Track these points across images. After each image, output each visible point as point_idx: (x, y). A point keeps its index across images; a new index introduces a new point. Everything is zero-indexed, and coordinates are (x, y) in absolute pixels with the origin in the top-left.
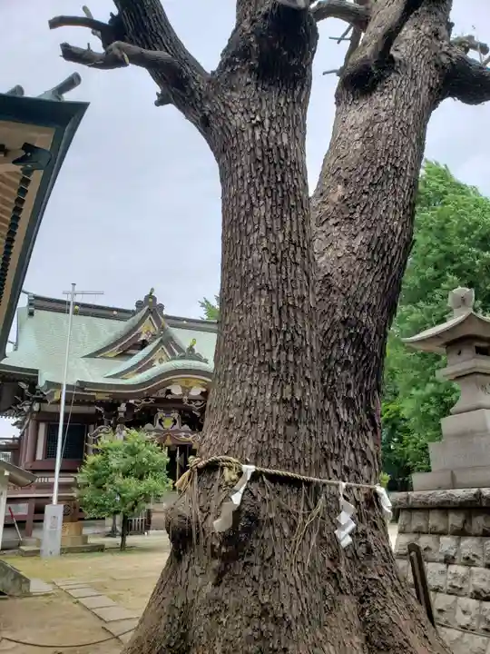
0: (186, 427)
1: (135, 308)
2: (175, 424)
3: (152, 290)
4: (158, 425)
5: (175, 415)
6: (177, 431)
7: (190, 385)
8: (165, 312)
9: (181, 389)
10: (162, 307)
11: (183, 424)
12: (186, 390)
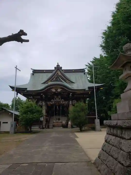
0: (63, 100)
1: (54, 69)
2: (59, 99)
3: (58, 63)
4: (55, 100)
5: (60, 97)
6: (60, 101)
7: (57, 89)
8: (62, 69)
9: (54, 90)
10: (61, 68)
11: (61, 99)
12: (56, 90)
